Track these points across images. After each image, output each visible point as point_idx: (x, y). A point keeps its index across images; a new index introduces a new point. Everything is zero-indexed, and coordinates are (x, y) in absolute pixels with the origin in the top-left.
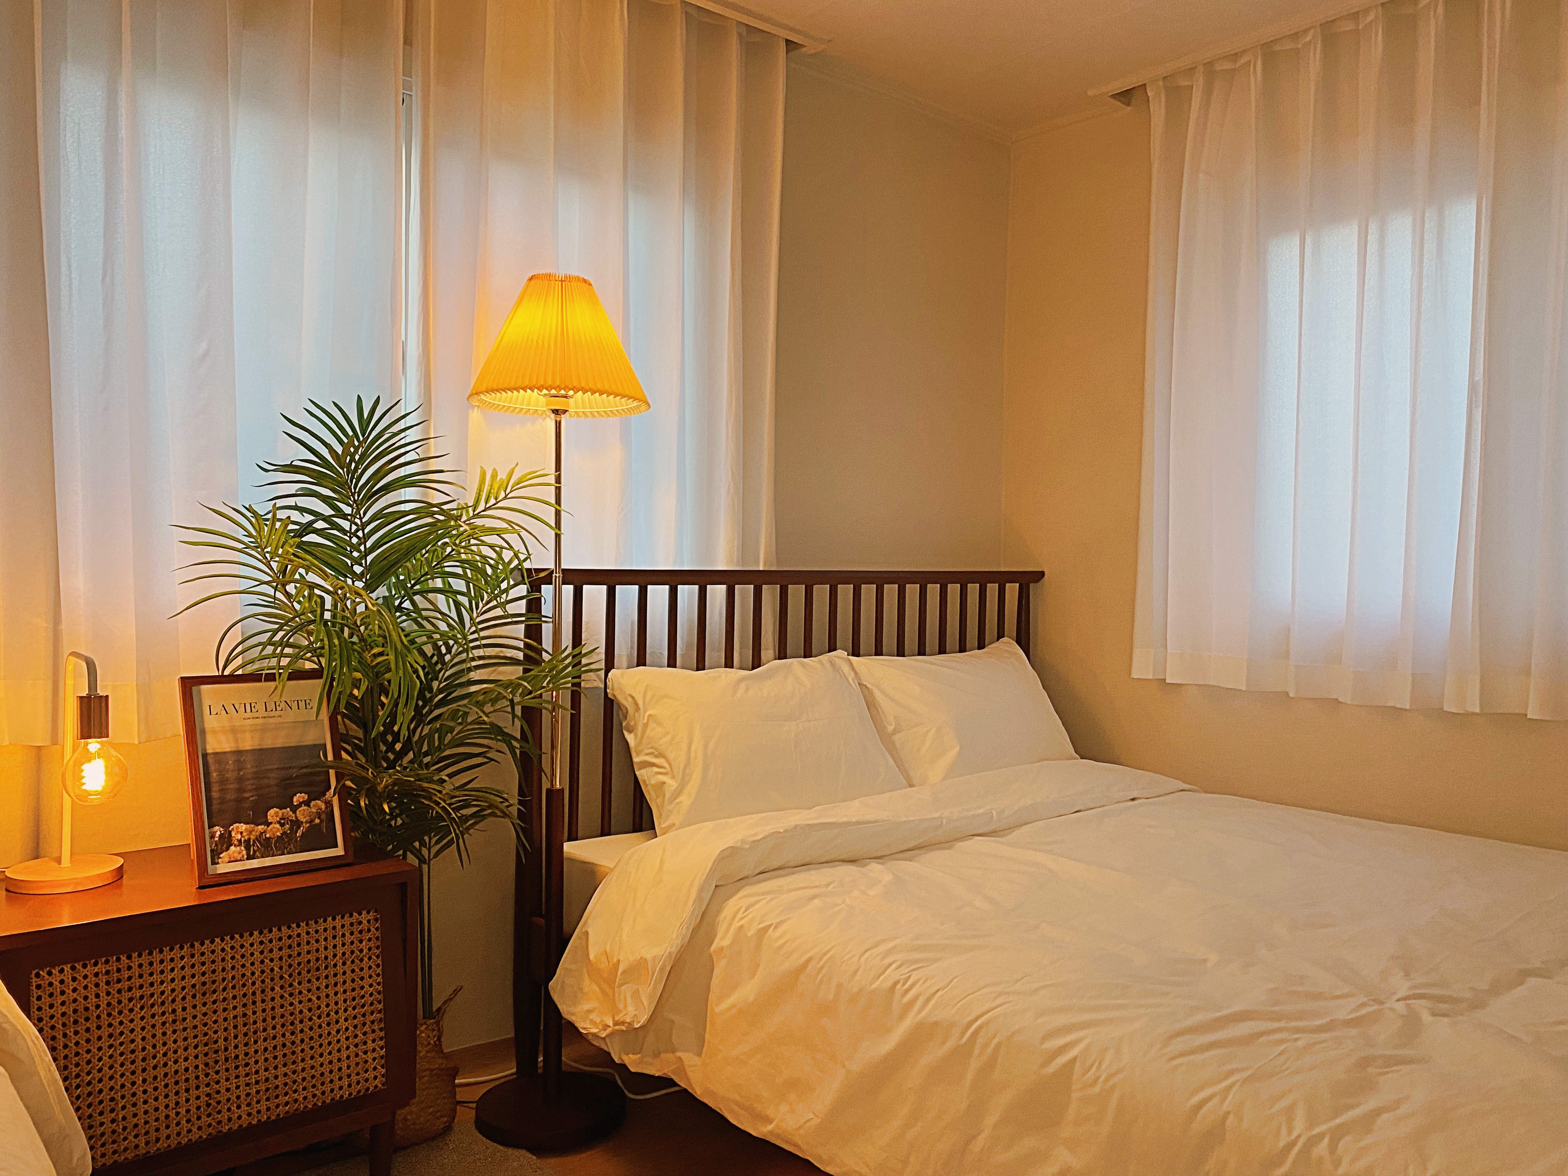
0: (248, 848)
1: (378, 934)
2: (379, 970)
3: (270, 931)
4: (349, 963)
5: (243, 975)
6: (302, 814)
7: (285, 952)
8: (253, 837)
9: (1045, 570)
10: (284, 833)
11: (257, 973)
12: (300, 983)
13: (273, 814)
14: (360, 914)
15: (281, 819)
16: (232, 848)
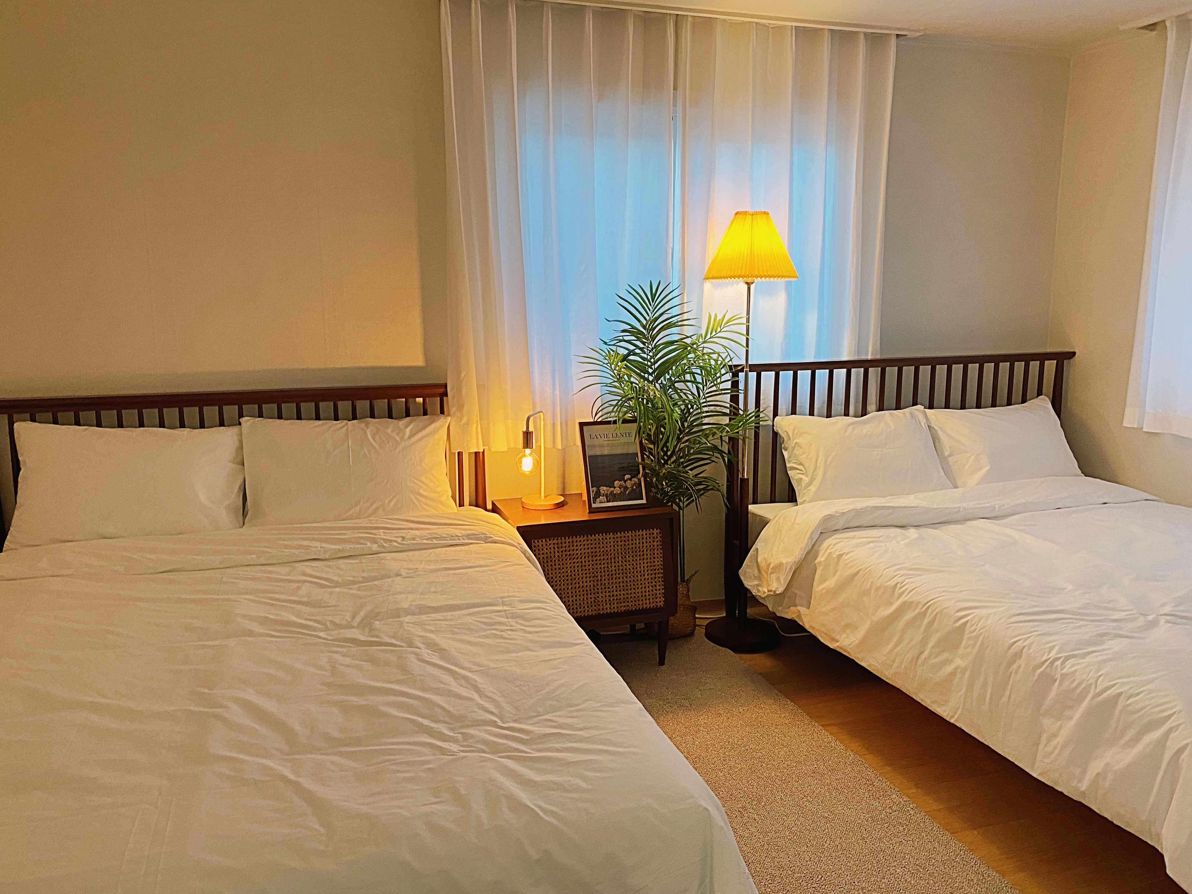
0: (607, 498)
1: (661, 539)
2: (661, 555)
3: (617, 534)
4: (649, 551)
5: (607, 551)
6: (629, 484)
7: (623, 543)
8: (609, 493)
9: (1077, 351)
10: (621, 492)
11: (612, 551)
12: (629, 557)
13: (616, 483)
14: (653, 530)
16: (601, 497)
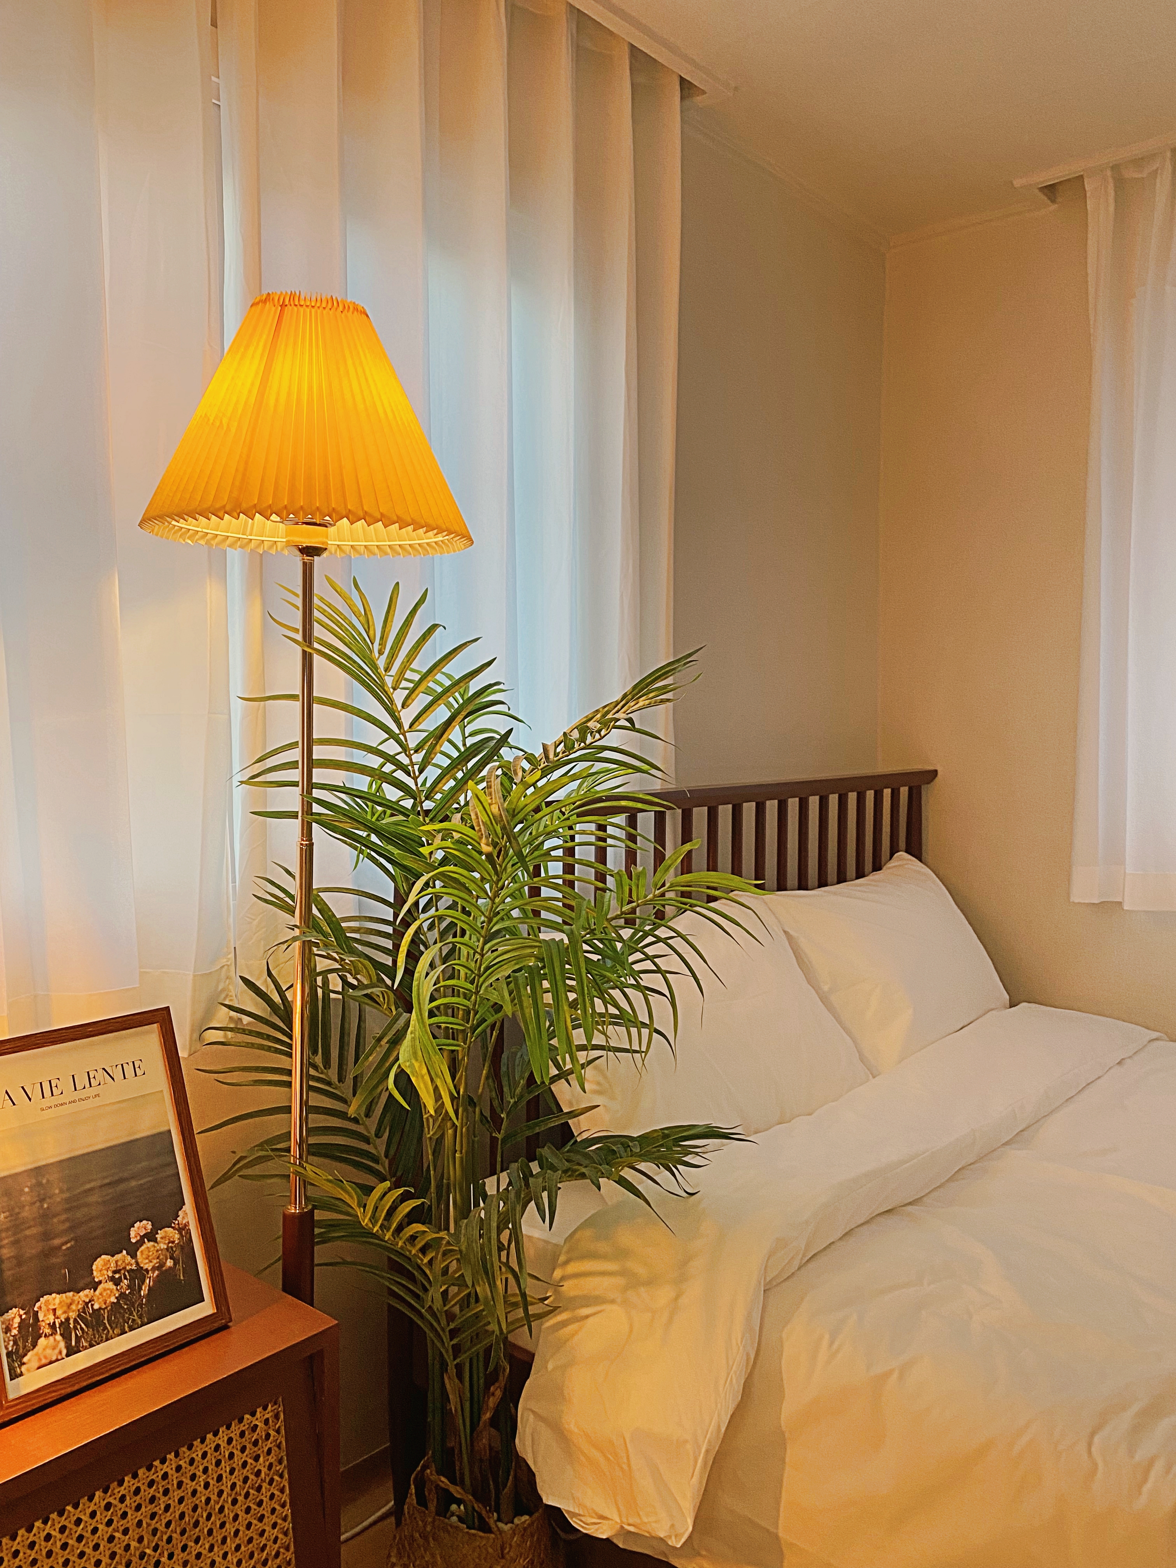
0: (66, 1337)
1: (280, 1439)
2: (285, 1497)
3: (121, 1484)
6: (146, 1257)
7: (146, 1511)
8: (73, 1315)
9: (939, 769)
10: (122, 1295)
11: (105, 1561)
13: (102, 1267)
14: (253, 1414)
15: (115, 1272)
16: (42, 1341)
